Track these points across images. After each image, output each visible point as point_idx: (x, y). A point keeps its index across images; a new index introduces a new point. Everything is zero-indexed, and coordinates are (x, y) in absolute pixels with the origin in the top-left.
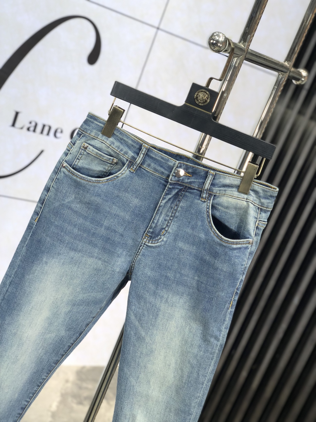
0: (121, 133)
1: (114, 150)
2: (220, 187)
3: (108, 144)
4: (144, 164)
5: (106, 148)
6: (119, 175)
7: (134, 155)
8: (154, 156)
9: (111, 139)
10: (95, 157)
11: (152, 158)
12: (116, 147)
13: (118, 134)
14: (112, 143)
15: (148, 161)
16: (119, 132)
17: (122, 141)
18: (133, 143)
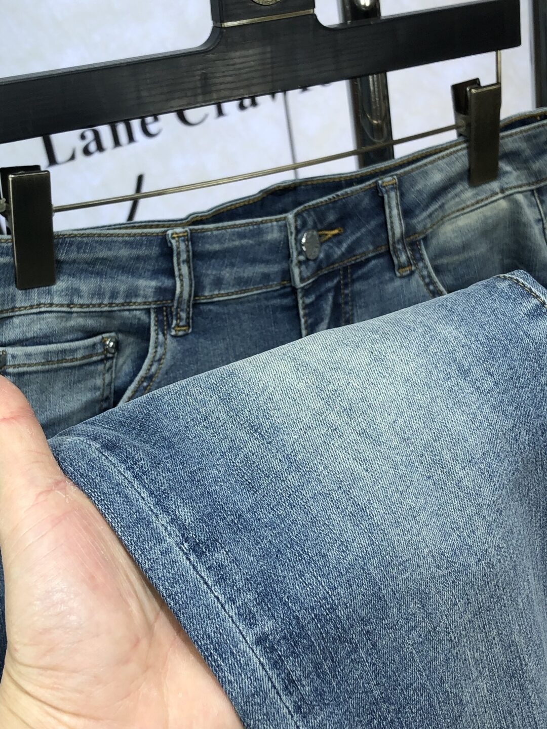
0: (80, 246)
1: (93, 309)
2: (427, 206)
3: (62, 305)
4: (203, 288)
5: (63, 324)
6: (153, 369)
7: (159, 284)
8: (217, 247)
9: (61, 284)
10: (48, 371)
11: (214, 255)
12: (93, 296)
13: (73, 256)
14: (72, 296)
15: (209, 272)
16: (74, 248)
17: (98, 267)
18: (135, 252)
